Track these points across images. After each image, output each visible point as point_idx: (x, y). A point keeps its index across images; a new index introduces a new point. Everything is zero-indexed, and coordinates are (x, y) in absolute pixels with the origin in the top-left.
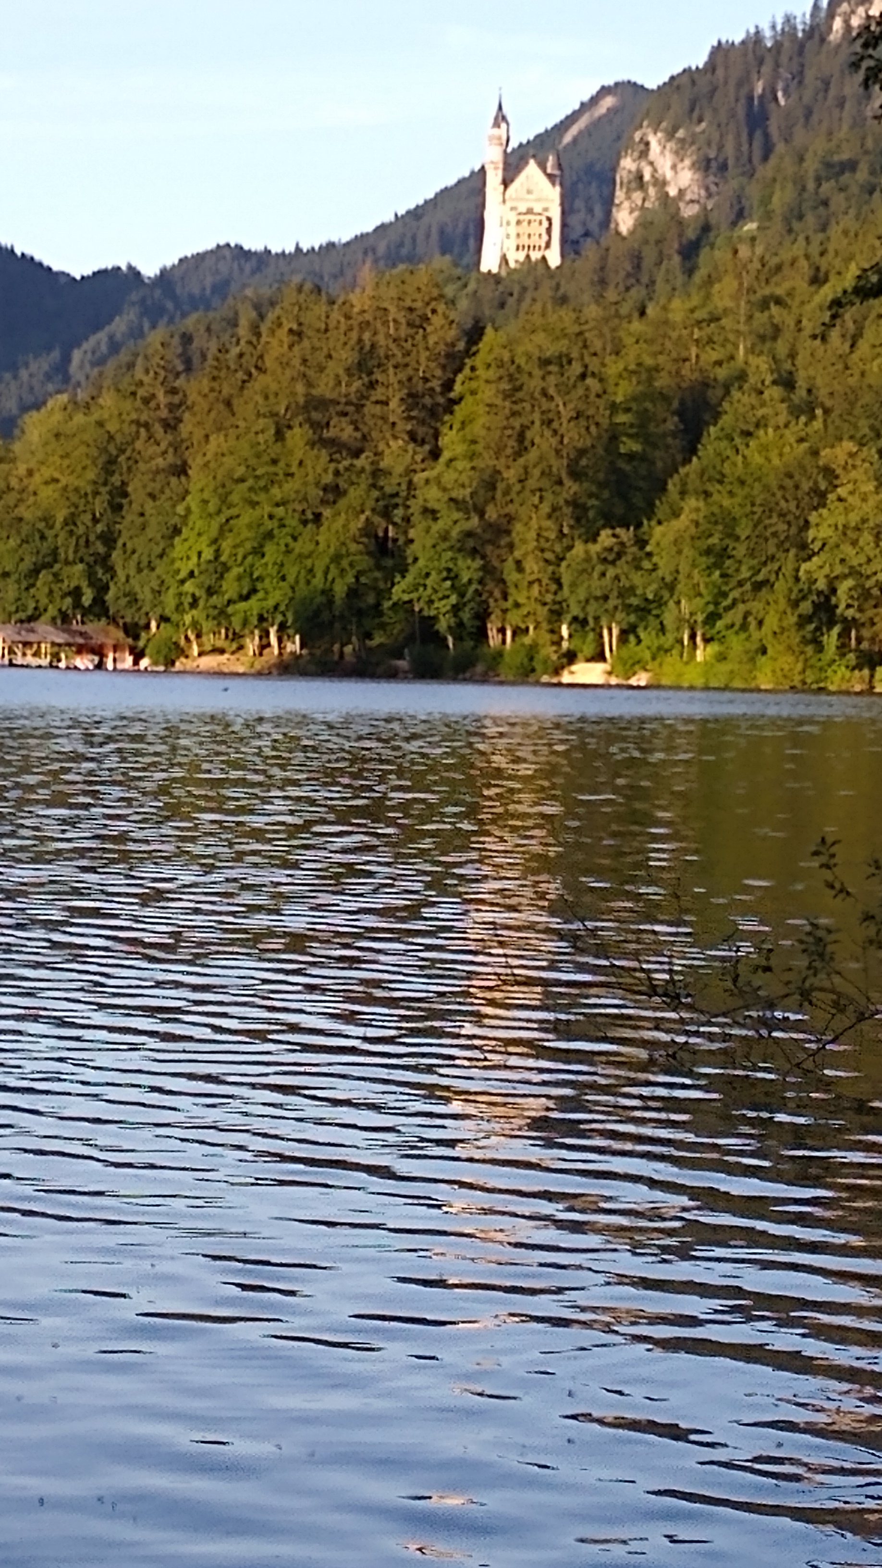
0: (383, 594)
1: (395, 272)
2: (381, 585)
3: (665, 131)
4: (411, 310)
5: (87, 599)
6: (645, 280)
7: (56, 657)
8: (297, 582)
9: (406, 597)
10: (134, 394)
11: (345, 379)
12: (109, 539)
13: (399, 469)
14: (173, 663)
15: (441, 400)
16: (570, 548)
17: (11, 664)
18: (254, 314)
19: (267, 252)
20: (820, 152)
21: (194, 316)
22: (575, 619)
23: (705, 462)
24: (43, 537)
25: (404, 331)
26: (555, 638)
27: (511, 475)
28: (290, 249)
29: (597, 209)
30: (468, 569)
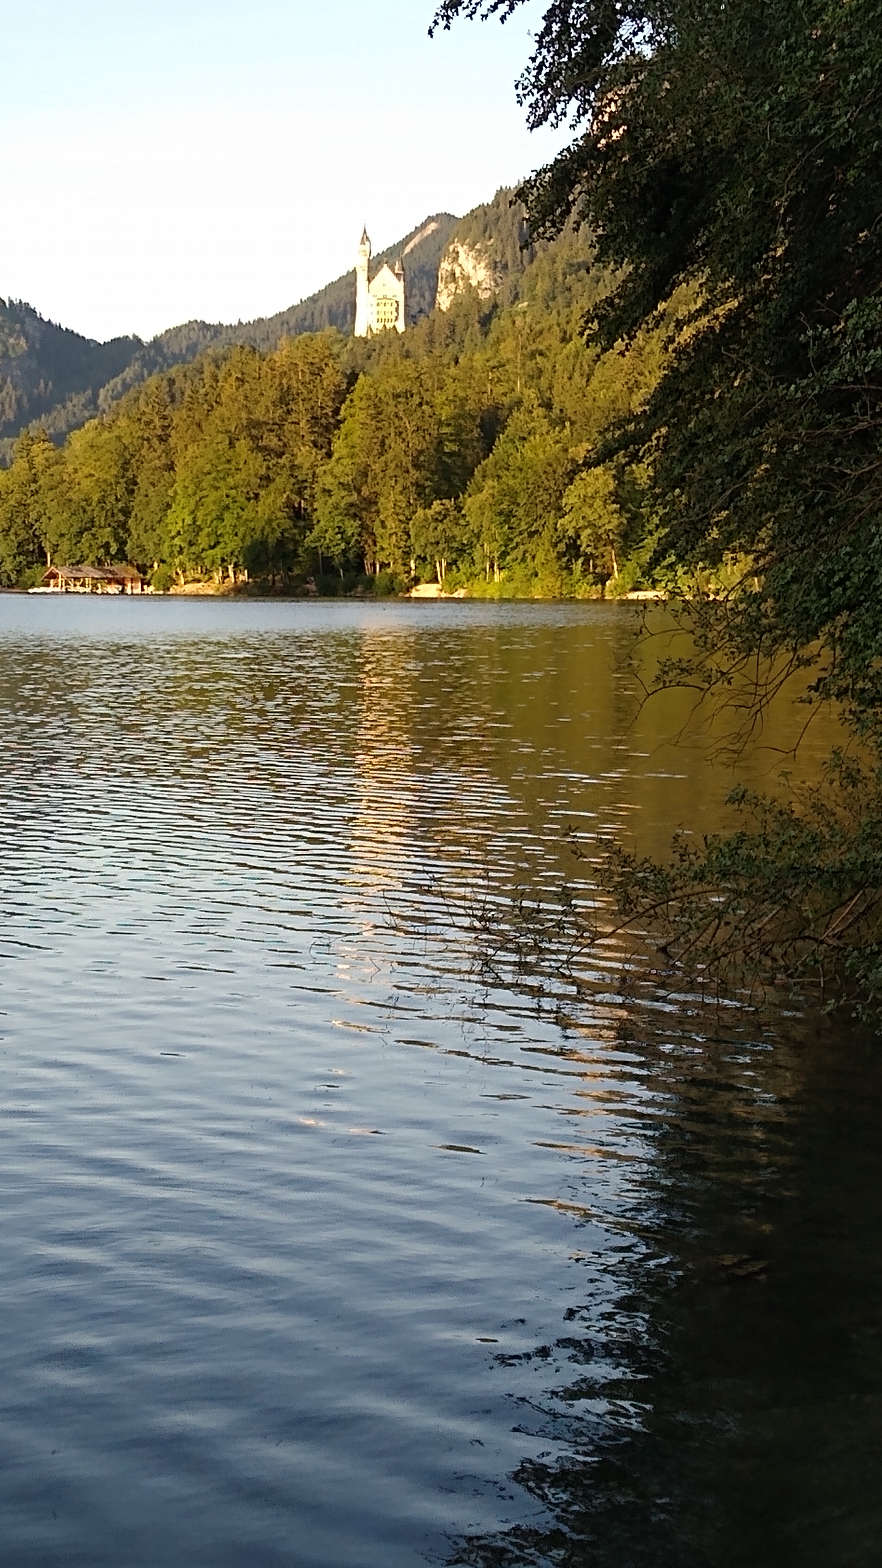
0: (297, 543)
1: (301, 337)
2: (298, 537)
3: (469, 245)
4: (312, 364)
5: (113, 551)
6: (457, 340)
7: (95, 586)
8: (244, 536)
9: (313, 545)
10: (139, 420)
11: (271, 408)
12: (126, 512)
13: (307, 465)
14: (168, 589)
15: (332, 421)
16: (414, 512)
17: (67, 592)
18: (212, 367)
19: (221, 325)
20: (565, 257)
21: (176, 367)
22: (419, 557)
23: (497, 457)
24: (85, 511)
25: (308, 377)
26: (407, 569)
27: (377, 467)
28: (235, 323)
29: (427, 294)
30: (352, 527)
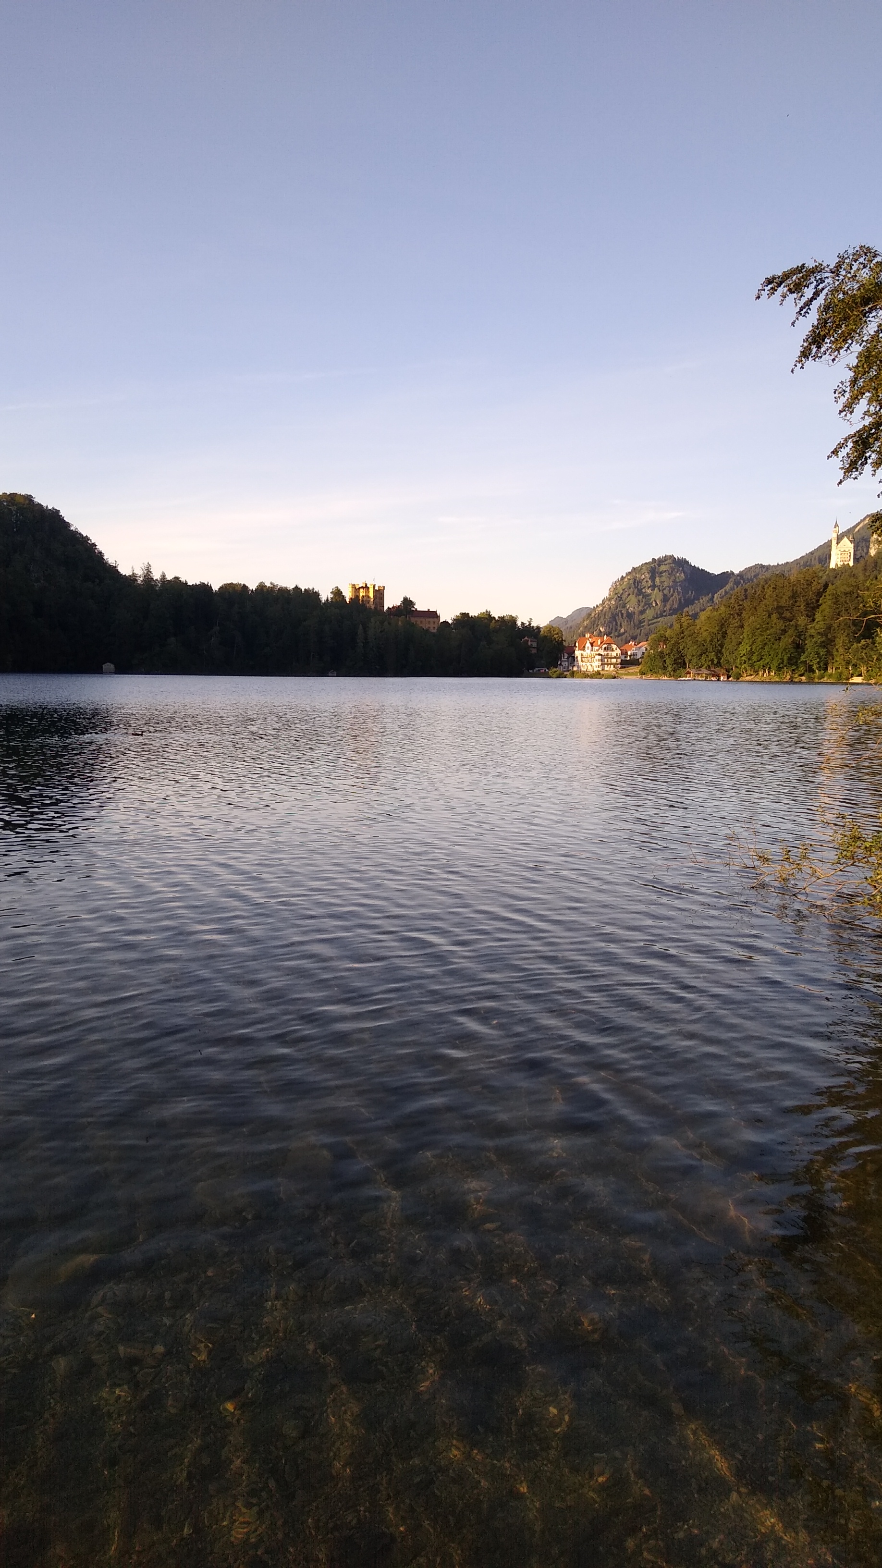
0: (799, 659)
2: (798, 656)
4: (808, 580)
5: (716, 661)
10: (730, 607)
11: (788, 600)
12: (722, 646)
13: (803, 625)
14: (739, 679)
15: (815, 605)
16: (852, 645)
17: (693, 679)
18: (764, 583)
19: (769, 566)
21: (748, 584)
22: (854, 664)
24: (704, 645)
25: (805, 586)
26: (848, 670)
27: (835, 625)
28: (776, 564)
29: (865, 551)
30: (822, 652)
